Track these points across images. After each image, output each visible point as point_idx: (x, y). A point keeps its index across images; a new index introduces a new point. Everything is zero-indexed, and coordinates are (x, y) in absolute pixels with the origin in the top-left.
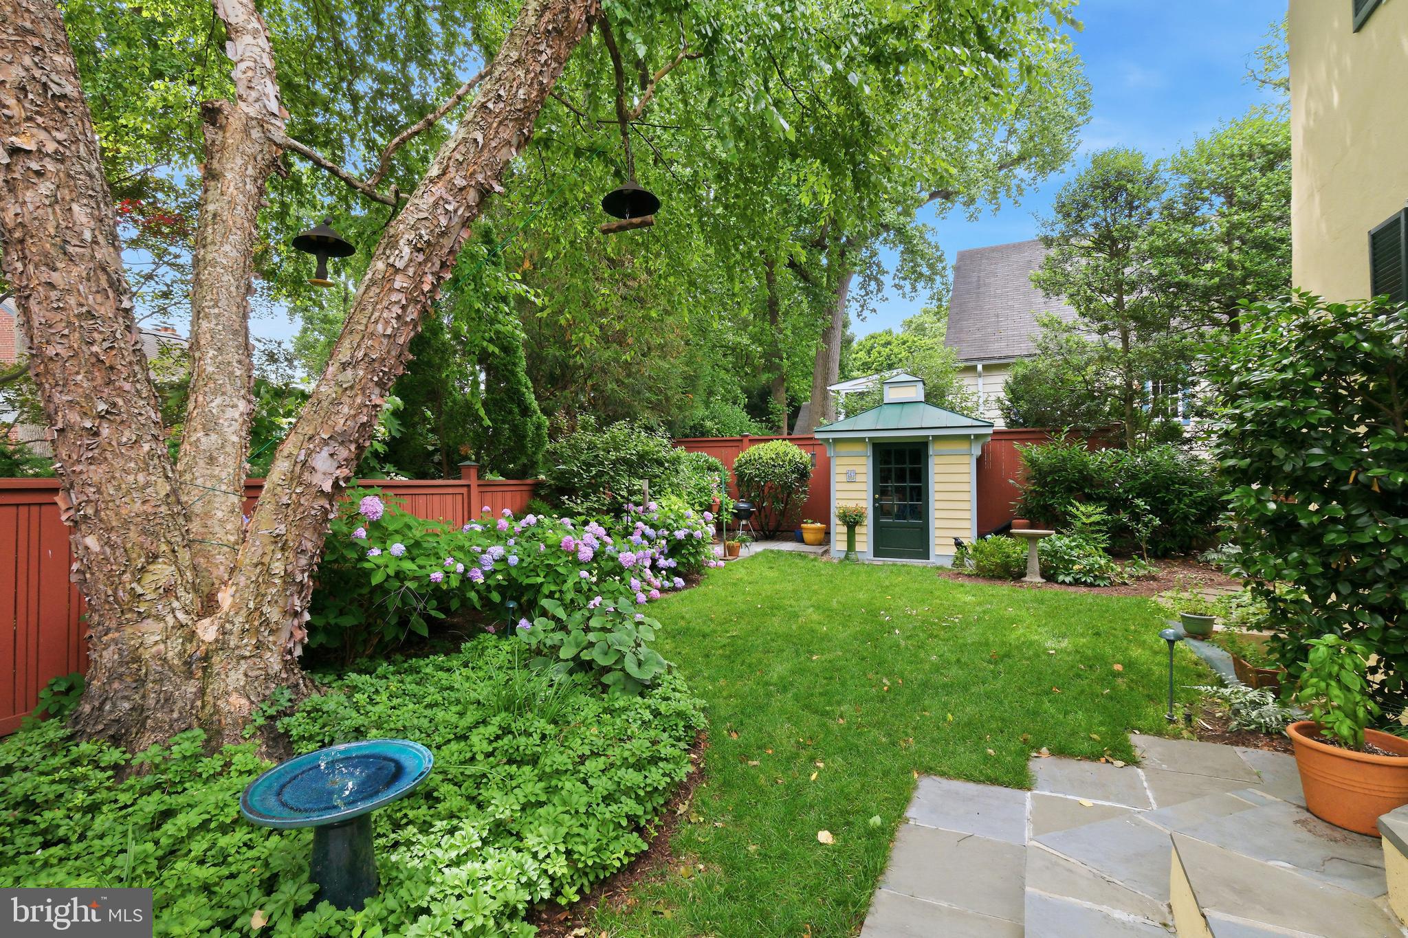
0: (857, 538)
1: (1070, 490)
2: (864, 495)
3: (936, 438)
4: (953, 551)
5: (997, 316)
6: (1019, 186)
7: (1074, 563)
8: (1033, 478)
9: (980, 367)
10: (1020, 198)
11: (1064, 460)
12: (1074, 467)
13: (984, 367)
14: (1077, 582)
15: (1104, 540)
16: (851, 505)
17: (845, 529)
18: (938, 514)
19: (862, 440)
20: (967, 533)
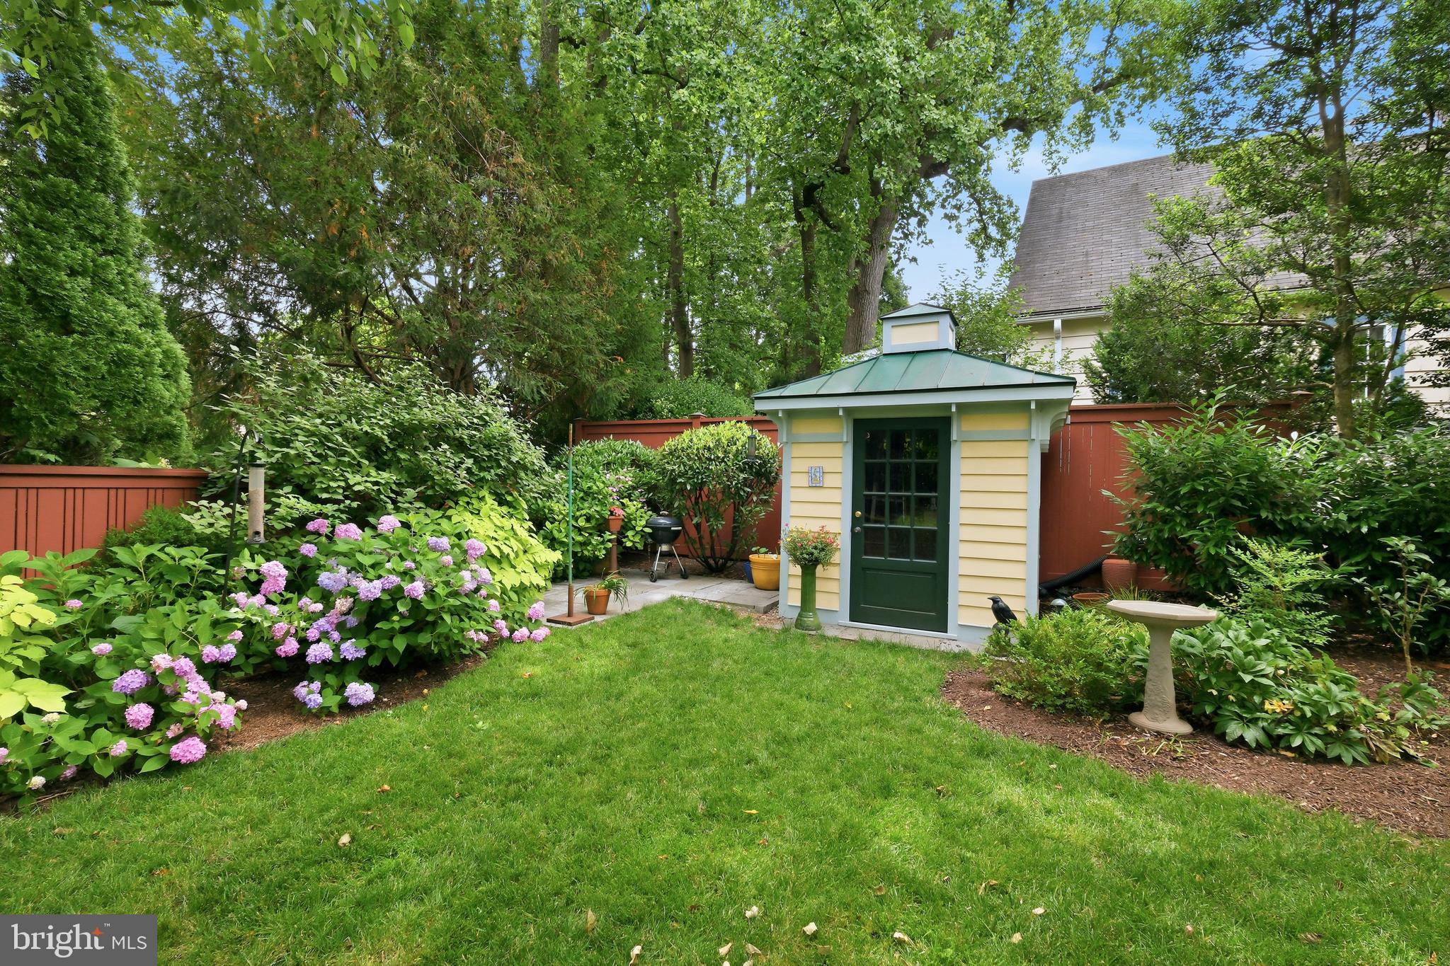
0: (819, 585)
1: (1226, 512)
2: (835, 511)
3: (962, 407)
4: (990, 620)
5: (1087, 254)
6: (1119, 113)
7: (1265, 692)
8: (1151, 486)
9: (1058, 324)
10: (1120, 130)
11: (1215, 453)
12: (1237, 468)
13: (1064, 323)
14: (1274, 743)
15: (1320, 626)
16: (811, 527)
17: (797, 570)
18: (965, 550)
19: (832, 412)
20: (1018, 588)
